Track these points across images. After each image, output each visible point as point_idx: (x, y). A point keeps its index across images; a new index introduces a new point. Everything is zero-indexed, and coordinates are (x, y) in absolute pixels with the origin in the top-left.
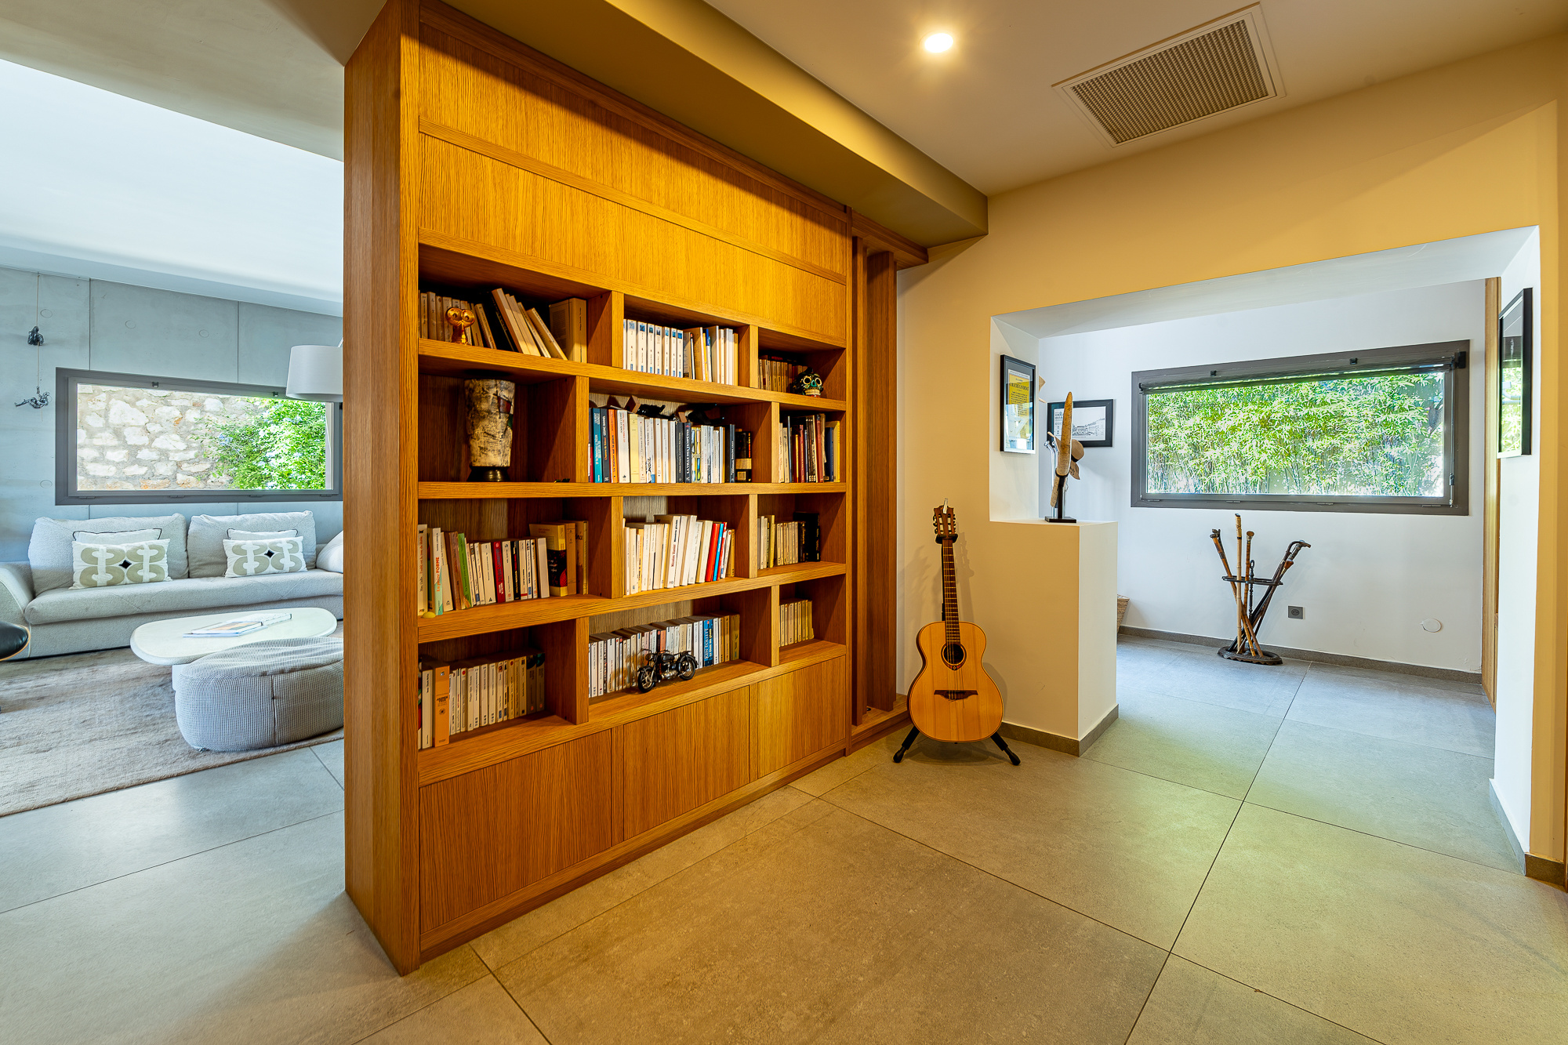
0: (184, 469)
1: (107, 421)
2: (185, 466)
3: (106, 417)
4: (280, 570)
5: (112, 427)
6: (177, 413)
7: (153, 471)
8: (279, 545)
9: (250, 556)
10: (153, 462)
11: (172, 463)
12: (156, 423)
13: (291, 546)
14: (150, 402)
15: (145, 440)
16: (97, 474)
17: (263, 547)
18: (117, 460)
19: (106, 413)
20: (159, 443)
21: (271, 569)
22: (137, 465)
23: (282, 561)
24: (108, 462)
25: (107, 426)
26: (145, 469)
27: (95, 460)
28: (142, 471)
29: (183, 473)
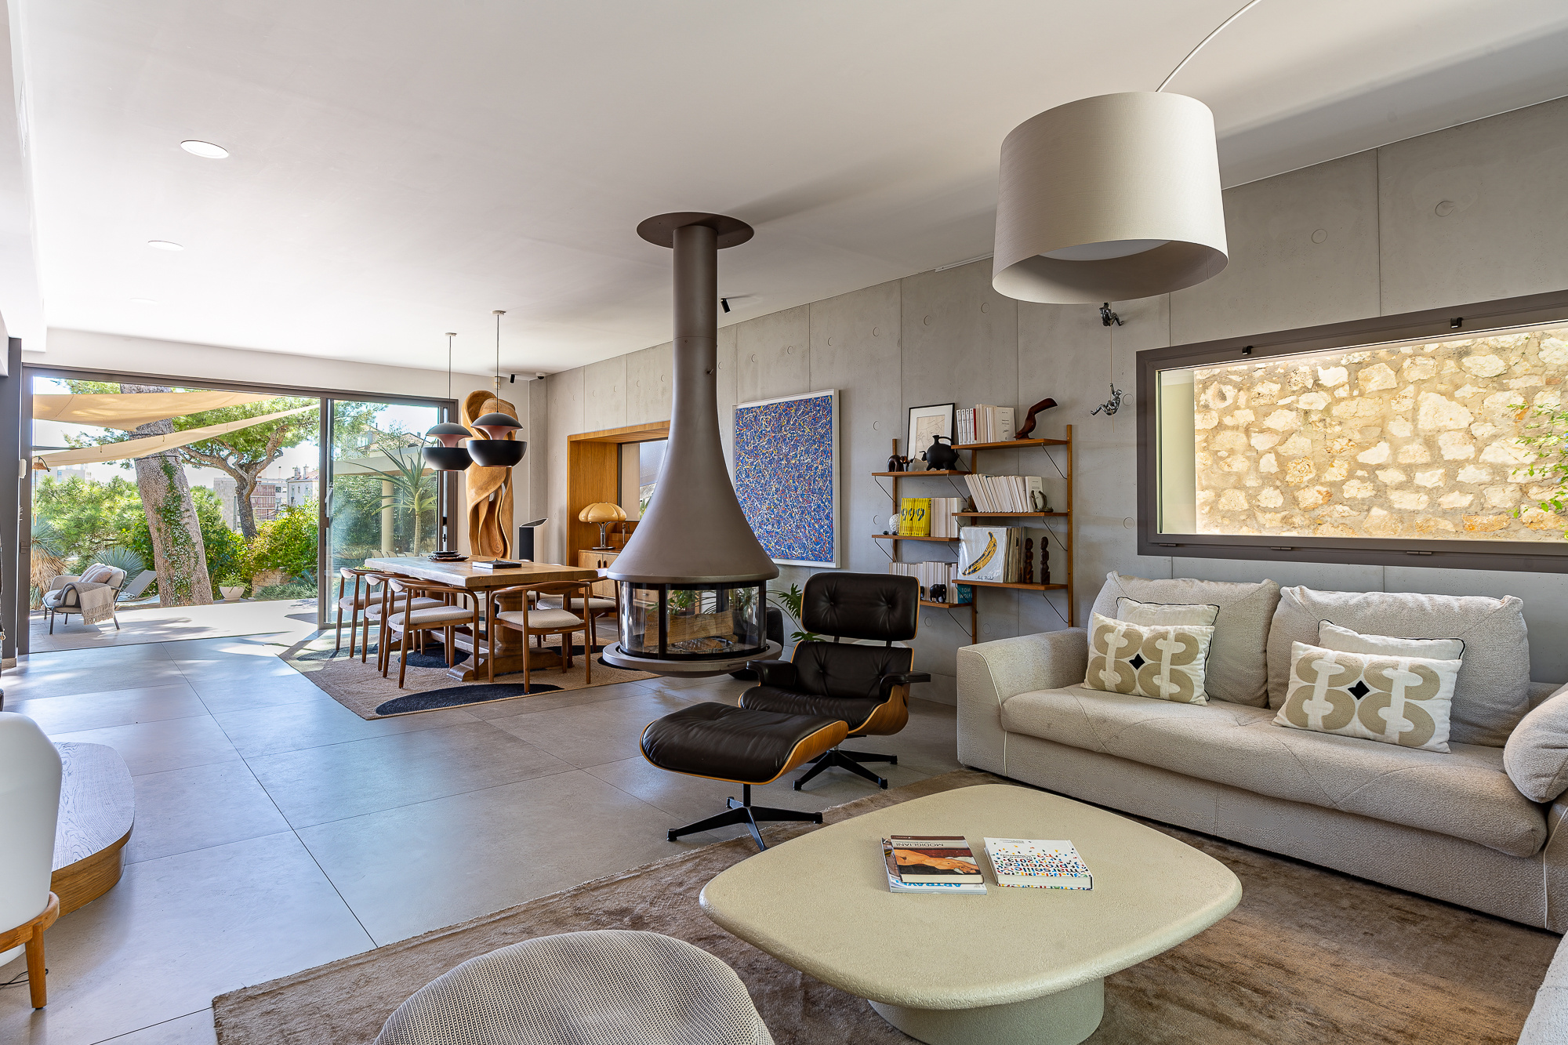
0: (1533, 497)
1: (1416, 426)
2: (1534, 491)
3: (1414, 421)
4: (1376, 736)
5: (1422, 434)
6: (1520, 401)
7: (1482, 500)
8: (1386, 673)
9: (1321, 686)
10: (1483, 487)
11: (1511, 488)
12: (1485, 421)
13: (1417, 681)
14: (1475, 389)
15: (1469, 451)
16: (1403, 506)
17: (1352, 669)
18: (1429, 485)
19: (1413, 416)
20: (1490, 455)
21: (1356, 725)
22: (1457, 492)
23: (1383, 713)
24: (1418, 489)
25: (1416, 433)
26: (1470, 498)
27: (1400, 487)
28: (1465, 501)
29: (1532, 504)
